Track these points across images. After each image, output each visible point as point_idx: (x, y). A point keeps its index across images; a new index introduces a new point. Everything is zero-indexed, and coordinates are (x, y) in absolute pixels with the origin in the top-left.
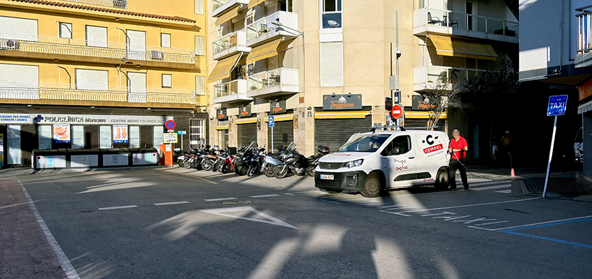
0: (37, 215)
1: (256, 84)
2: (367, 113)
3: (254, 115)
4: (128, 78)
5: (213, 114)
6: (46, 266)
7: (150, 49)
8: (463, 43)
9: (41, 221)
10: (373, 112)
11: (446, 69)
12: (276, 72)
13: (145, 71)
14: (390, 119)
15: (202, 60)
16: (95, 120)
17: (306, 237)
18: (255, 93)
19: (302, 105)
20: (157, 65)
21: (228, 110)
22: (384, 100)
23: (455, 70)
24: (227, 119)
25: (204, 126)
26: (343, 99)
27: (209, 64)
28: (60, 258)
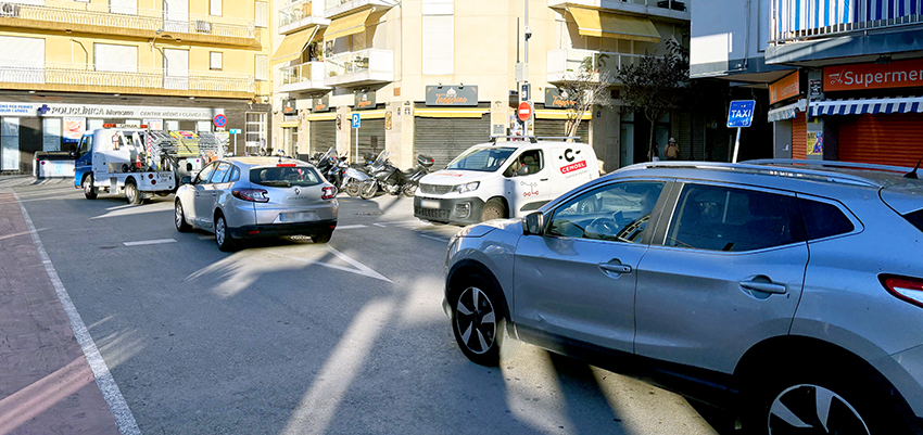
0: (42, 252)
1: (335, 69)
2: (485, 111)
3: (332, 109)
4: (164, 56)
5: (277, 106)
6: (56, 336)
7: (195, 18)
8: (614, 19)
9: (47, 262)
10: (492, 110)
11: (591, 54)
12: (363, 53)
13: (187, 47)
14: (515, 121)
15: (264, 34)
16: (120, 113)
17: (402, 297)
18: (335, 81)
19: (397, 99)
20: (204, 40)
21: (297, 101)
22: (508, 95)
23: (603, 55)
24: (296, 114)
25: (265, 123)
26: (452, 92)
27: (273, 40)
28: (74, 323)
